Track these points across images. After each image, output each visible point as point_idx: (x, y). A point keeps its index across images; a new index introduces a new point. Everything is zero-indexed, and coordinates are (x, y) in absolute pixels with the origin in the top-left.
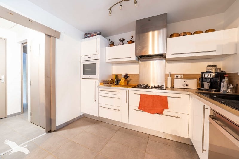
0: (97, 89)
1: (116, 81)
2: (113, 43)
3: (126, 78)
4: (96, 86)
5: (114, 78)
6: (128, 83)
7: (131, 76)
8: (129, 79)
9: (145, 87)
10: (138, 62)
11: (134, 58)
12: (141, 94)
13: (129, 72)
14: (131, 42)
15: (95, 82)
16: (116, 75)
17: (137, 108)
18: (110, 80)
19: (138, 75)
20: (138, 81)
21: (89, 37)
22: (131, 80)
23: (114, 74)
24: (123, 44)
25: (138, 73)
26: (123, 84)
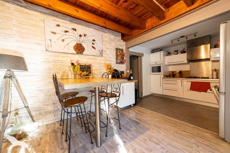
0: (162, 79)
1: (172, 75)
2: (170, 53)
3: (181, 73)
4: (161, 78)
5: (171, 74)
6: (181, 76)
7: (183, 72)
8: (182, 74)
9: (197, 78)
10: (189, 63)
11: (186, 62)
12: (191, 82)
13: (182, 70)
14: (183, 52)
15: (160, 76)
16: (173, 72)
17: (189, 89)
18: (168, 74)
19: (189, 71)
20: (190, 75)
21: (155, 52)
22: (183, 74)
23: (171, 72)
24: (177, 54)
25: (189, 70)
26: (178, 77)
